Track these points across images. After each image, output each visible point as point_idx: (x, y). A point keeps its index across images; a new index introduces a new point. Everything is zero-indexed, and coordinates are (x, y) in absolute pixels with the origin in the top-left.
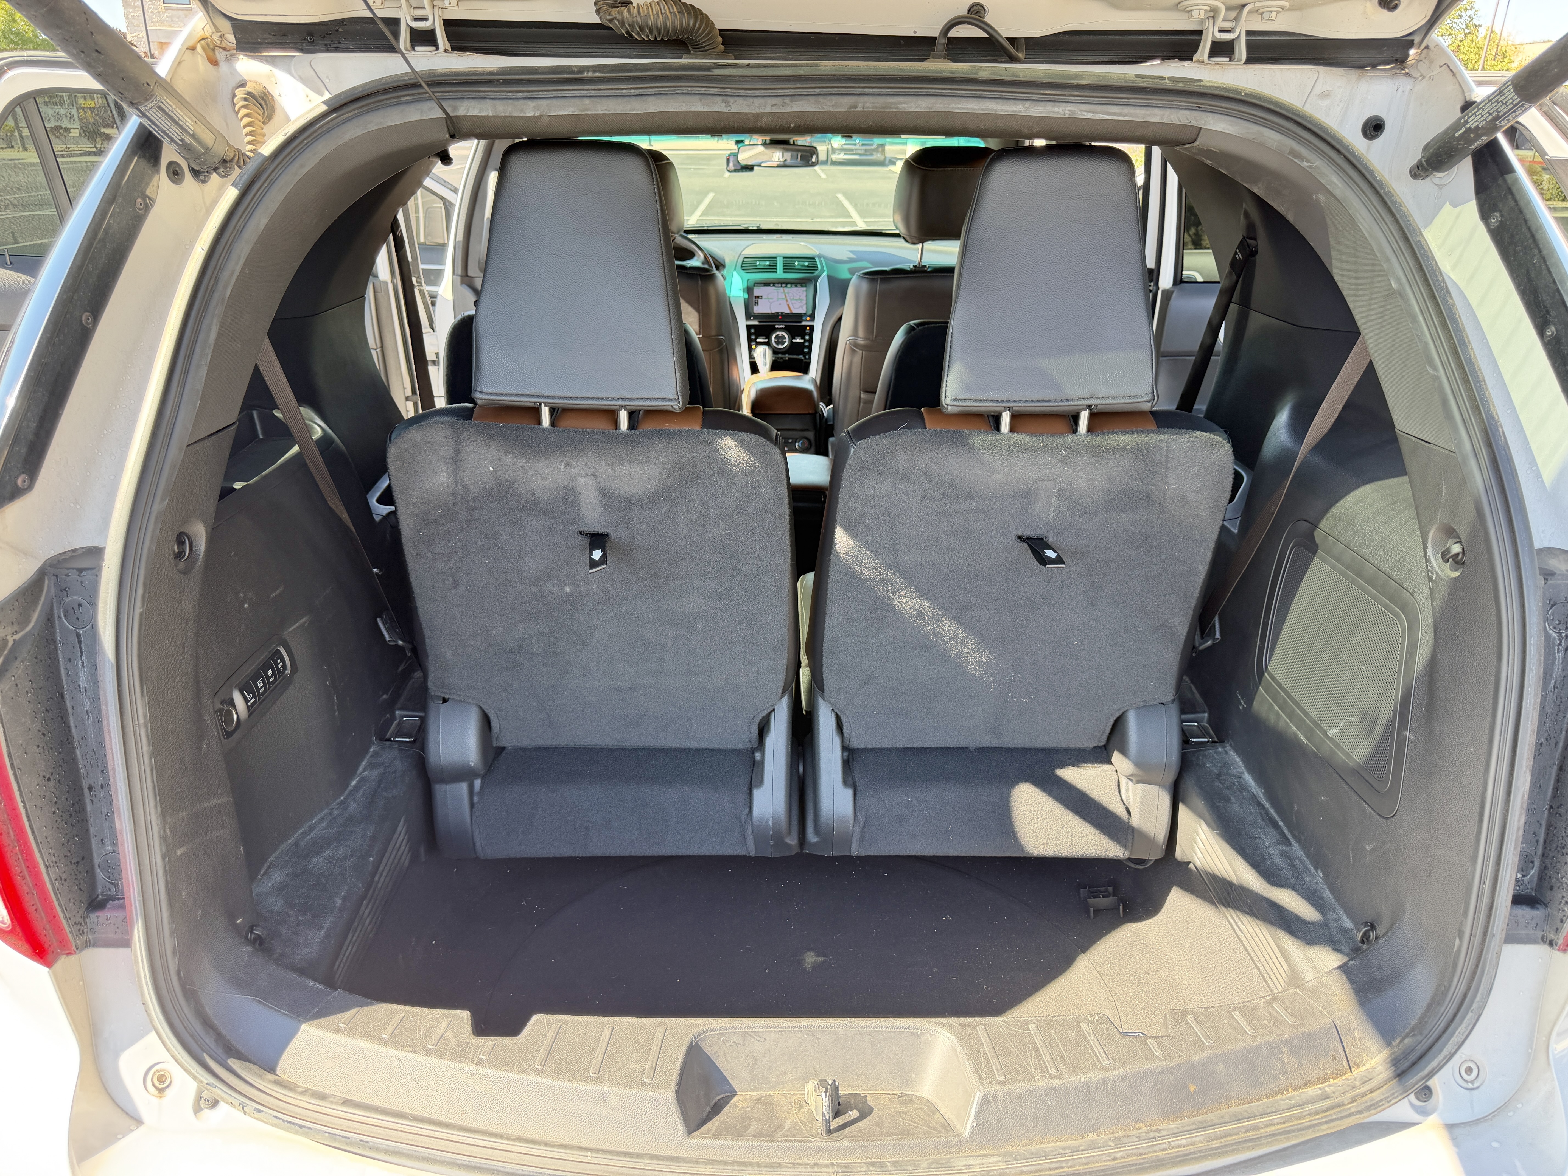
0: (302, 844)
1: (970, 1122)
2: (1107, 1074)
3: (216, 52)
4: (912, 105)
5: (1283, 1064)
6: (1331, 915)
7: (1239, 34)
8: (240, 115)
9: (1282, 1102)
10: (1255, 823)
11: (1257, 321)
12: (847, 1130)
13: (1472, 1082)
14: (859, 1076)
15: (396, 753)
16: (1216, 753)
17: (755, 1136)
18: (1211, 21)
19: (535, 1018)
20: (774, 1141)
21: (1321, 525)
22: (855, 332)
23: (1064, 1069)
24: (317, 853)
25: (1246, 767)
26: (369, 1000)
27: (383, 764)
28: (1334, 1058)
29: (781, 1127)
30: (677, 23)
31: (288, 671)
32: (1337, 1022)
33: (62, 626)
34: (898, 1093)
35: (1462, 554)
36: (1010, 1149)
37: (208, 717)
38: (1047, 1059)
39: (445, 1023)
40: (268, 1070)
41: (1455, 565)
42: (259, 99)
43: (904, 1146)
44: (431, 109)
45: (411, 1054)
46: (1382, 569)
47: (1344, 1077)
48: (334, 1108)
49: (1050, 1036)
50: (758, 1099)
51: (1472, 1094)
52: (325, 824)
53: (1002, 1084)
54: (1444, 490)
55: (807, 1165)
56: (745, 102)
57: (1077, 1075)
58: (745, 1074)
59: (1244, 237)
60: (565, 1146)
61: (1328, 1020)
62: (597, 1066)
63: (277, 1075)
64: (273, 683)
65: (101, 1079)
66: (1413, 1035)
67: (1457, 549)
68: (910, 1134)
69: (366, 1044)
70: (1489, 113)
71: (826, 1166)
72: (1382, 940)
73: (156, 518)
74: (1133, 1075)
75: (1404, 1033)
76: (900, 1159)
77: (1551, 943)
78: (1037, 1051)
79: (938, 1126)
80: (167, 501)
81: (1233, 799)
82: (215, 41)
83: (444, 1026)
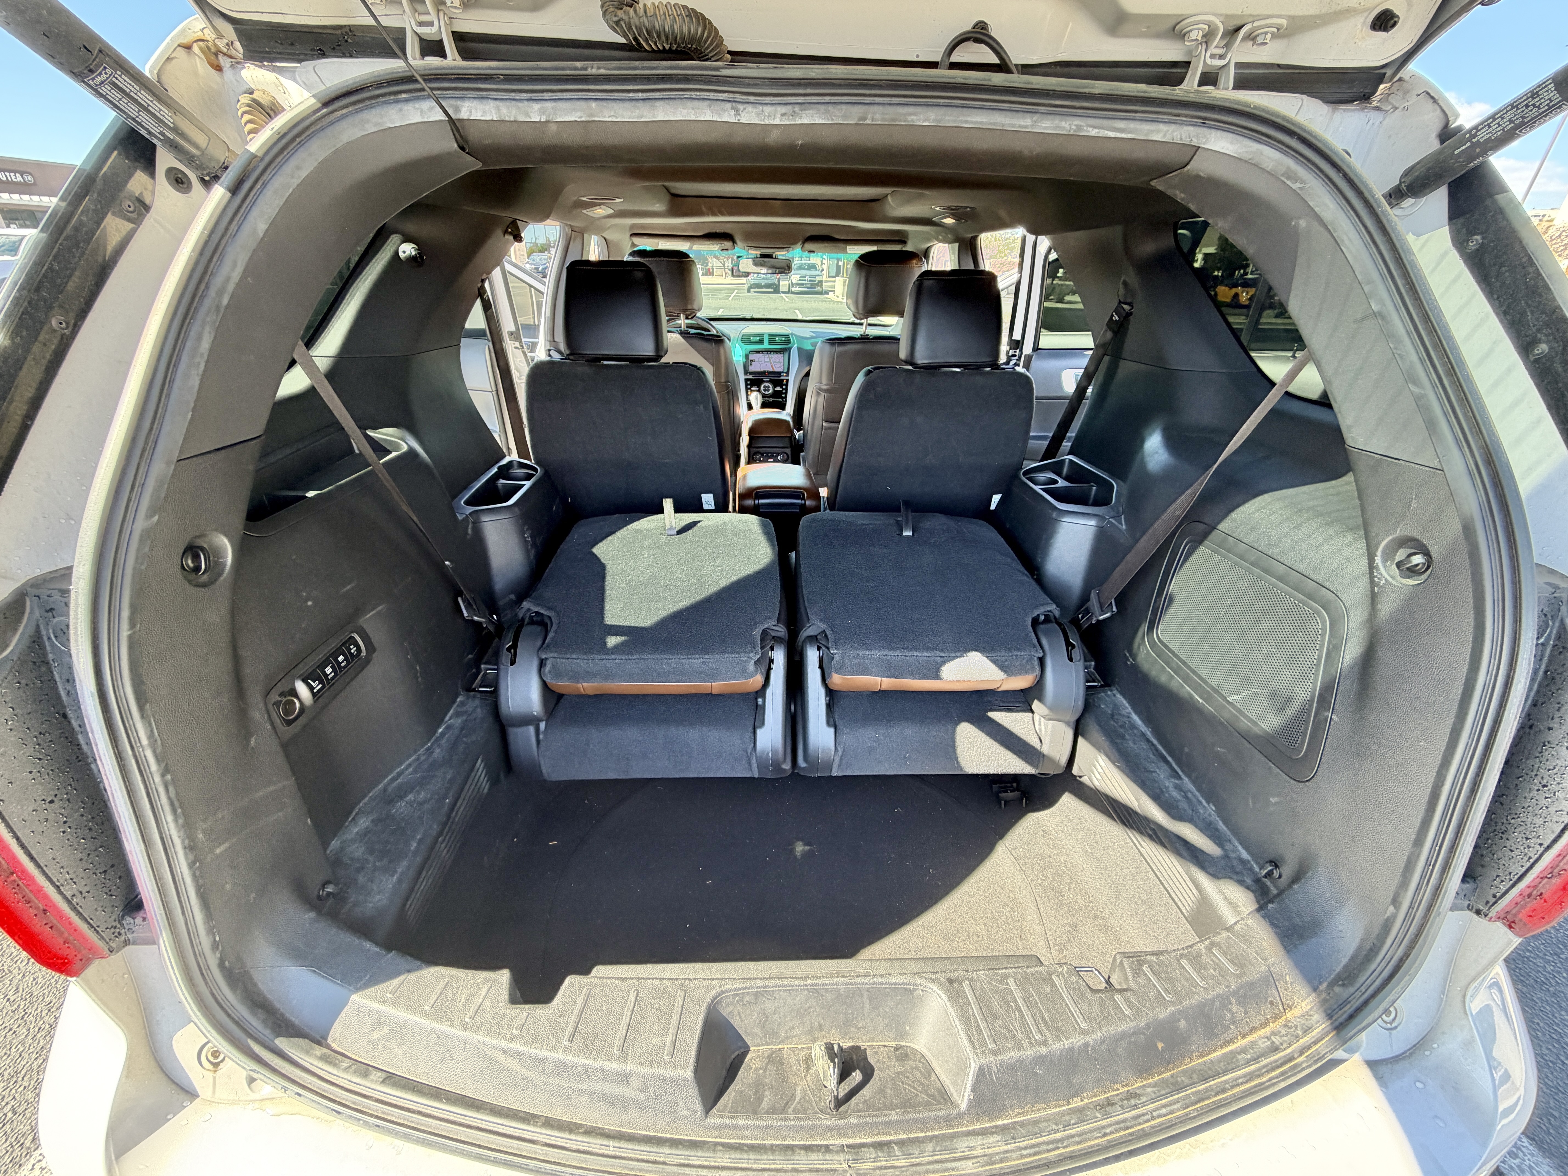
0: (390, 790)
1: (966, 1095)
2: (1087, 1039)
3: (220, 57)
4: (921, 117)
5: (1232, 1014)
6: (1228, 848)
7: (1228, 63)
8: (243, 121)
9: (1239, 1057)
10: (1148, 758)
11: (1126, 368)
12: (854, 1100)
13: (1391, 1023)
14: (859, 1029)
15: (477, 702)
16: (1108, 696)
17: (768, 1112)
18: (1204, 46)
19: (569, 980)
20: (786, 1120)
21: (1220, 527)
22: (820, 381)
23: (1048, 1034)
24: (401, 798)
25: (1133, 708)
26: (419, 963)
27: (466, 712)
28: (1272, 1003)
29: (793, 1096)
31: (364, 654)
32: (1272, 969)
33: (53, 646)
34: (894, 1044)
35: (1424, 564)
36: (1006, 1122)
37: (257, 714)
38: (1030, 1021)
39: (485, 990)
40: (319, 1043)
41: (1408, 573)
42: (266, 108)
43: (908, 1121)
44: (431, 109)
45: (449, 1029)
46: (1296, 568)
47: (1282, 1021)
48: (373, 1086)
49: (1029, 993)
50: (769, 1057)
51: (1390, 1034)
52: (411, 770)
53: (995, 1053)
54: (1414, 505)
55: (819, 1151)
56: (755, 110)
57: (1060, 1040)
58: (757, 1030)
59: (1120, 302)
60: (591, 1132)
61: (1263, 968)
62: (622, 1041)
63: (329, 1047)
64: (345, 667)
65: (155, 1059)
66: (1343, 985)
67: (1418, 559)
68: (911, 1106)
69: (409, 1016)
70: (1511, 121)
71: (837, 1152)
72: (1296, 887)
73: (141, 537)
74: (1109, 1037)
75: (1329, 980)
76: (905, 1136)
77: (1478, 912)
78: (1020, 1011)
79: (936, 1094)
80: (156, 517)
81: (1127, 737)
82: (215, 45)
83: (484, 994)
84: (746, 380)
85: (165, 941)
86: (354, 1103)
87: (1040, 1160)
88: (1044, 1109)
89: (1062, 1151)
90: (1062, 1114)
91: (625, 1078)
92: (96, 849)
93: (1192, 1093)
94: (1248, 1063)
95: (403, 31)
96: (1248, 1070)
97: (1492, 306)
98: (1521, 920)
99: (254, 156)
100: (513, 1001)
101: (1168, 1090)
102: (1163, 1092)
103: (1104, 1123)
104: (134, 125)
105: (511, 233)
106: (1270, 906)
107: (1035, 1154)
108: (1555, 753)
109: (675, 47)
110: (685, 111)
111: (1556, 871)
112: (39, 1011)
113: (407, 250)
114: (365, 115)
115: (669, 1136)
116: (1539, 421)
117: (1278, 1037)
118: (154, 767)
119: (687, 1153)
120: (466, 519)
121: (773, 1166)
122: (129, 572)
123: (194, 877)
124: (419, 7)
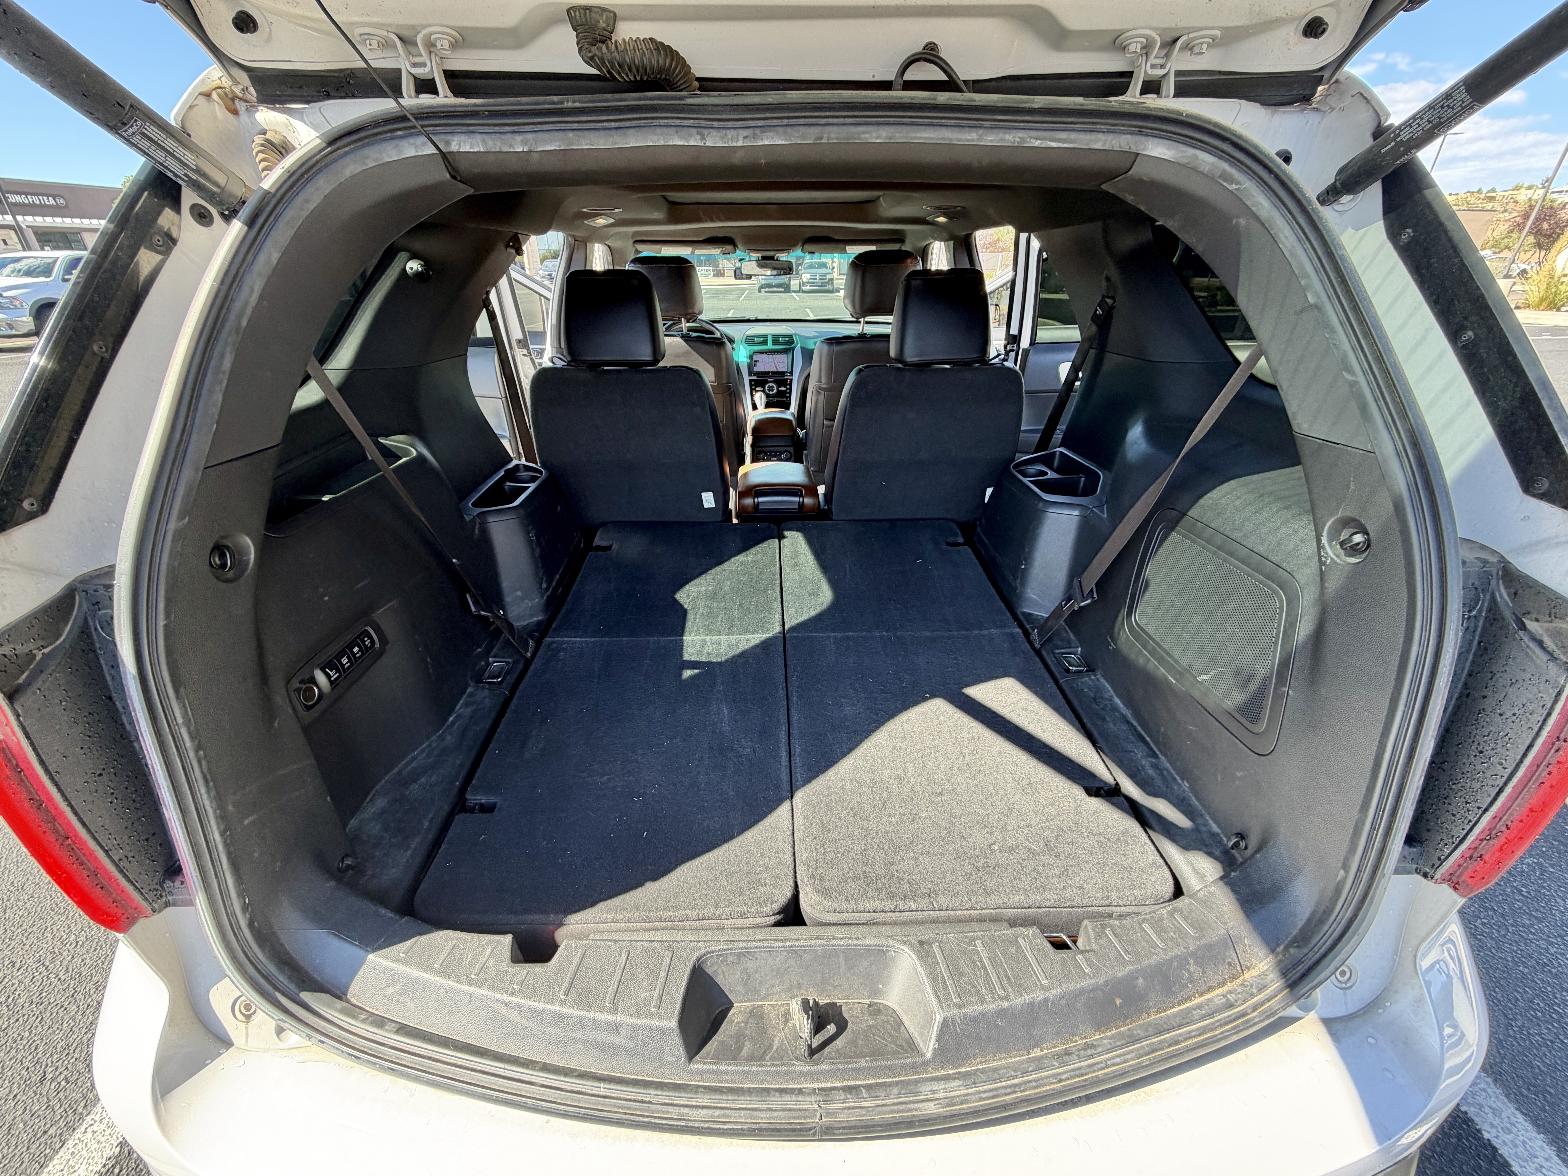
0: (404, 773)
1: (931, 1044)
2: (1047, 994)
3: (236, 102)
4: (874, 135)
5: (1190, 973)
6: (1200, 821)
7: (1168, 72)
8: (258, 159)
9: (1194, 1012)
10: (1128, 738)
11: (1111, 360)
12: (827, 1049)
13: (1345, 982)
14: (835, 987)
15: (486, 692)
16: (1092, 680)
17: (747, 1059)
18: (1144, 58)
20: (763, 1066)
21: (1189, 513)
22: (820, 381)
23: (1010, 989)
24: (415, 781)
25: (1115, 692)
26: (430, 927)
27: (475, 702)
28: (1230, 964)
29: (770, 1047)
30: (654, 62)
31: (377, 645)
32: (1231, 932)
33: (99, 634)
34: (868, 1001)
35: (1364, 543)
36: (968, 1069)
37: (280, 699)
38: (994, 978)
39: (488, 951)
40: (339, 998)
41: (1352, 552)
42: (278, 147)
43: (876, 1068)
44: (424, 144)
45: (456, 984)
46: (1256, 551)
47: (1239, 981)
48: (388, 1036)
49: (994, 953)
50: (751, 1012)
51: (1345, 994)
52: (424, 755)
53: (959, 1006)
54: (1352, 487)
55: (792, 1093)
56: (718, 134)
57: (1022, 995)
58: (739, 988)
59: (1103, 297)
60: (583, 1075)
61: (1223, 931)
62: (613, 995)
63: (348, 1001)
64: (360, 657)
65: (194, 1011)
66: (1298, 947)
67: (1358, 538)
68: (880, 1054)
69: (420, 973)
70: (1429, 122)
71: (809, 1094)
72: (1258, 856)
73: (174, 536)
74: (1069, 993)
75: (1286, 942)
76: (873, 1081)
77: (1425, 875)
78: (985, 969)
79: (904, 1044)
80: (187, 519)
81: (1108, 719)
82: (232, 91)
83: (488, 954)
84: (751, 381)
85: (200, 900)
86: (370, 1049)
87: (997, 1102)
88: (1005, 1058)
89: (1019, 1094)
90: (1021, 1062)
91: (615, 1028)
92: (140, 818)
93: (1147, 1045)
94: (1203, 1018)
95: (399, 71)
96: (1202, 1024)
97: (1424, 295)
98: (1463, 882)
99: (267, 193)
100: (515, 960)
101: (1124, 1042)
102: (1119, 1043)
103: (1060, 1070)
104: (161, 168)
105: (512, 247)
106: (1233, 874)
107: (994, 1097)
108: (1488, 720)
109: (645, 78)
110: (655, 138)
111: (1494, 832)
112: (88, 989)
113: (414, 266)
114: (366, 152)
115: (655, 1080)
116: (1468, 403)
117: (1233, 995)
118: (188, 744)
119: (670, 1094)
120: (473, 520)
121: (750, 1106)
122: (164, 567)
123: (226, 845)
124: (412, 49)
